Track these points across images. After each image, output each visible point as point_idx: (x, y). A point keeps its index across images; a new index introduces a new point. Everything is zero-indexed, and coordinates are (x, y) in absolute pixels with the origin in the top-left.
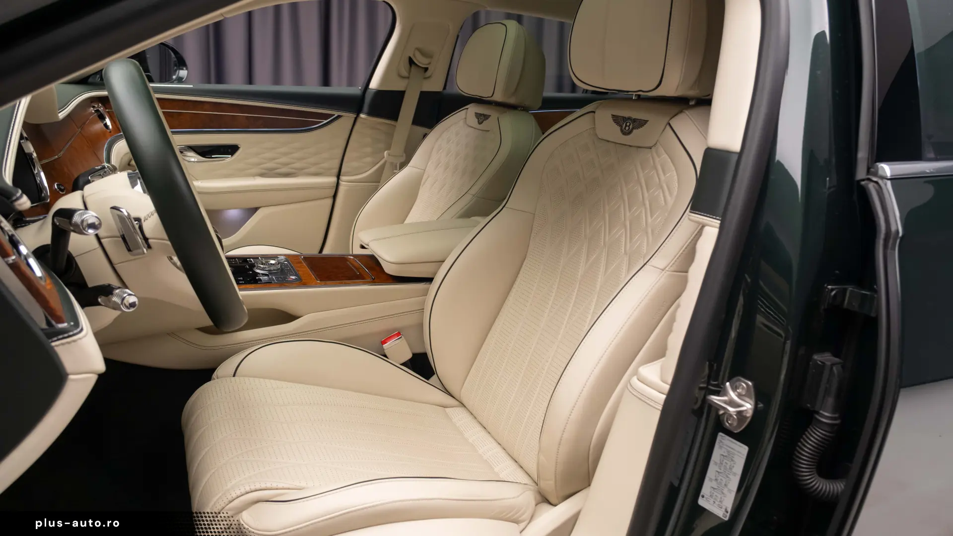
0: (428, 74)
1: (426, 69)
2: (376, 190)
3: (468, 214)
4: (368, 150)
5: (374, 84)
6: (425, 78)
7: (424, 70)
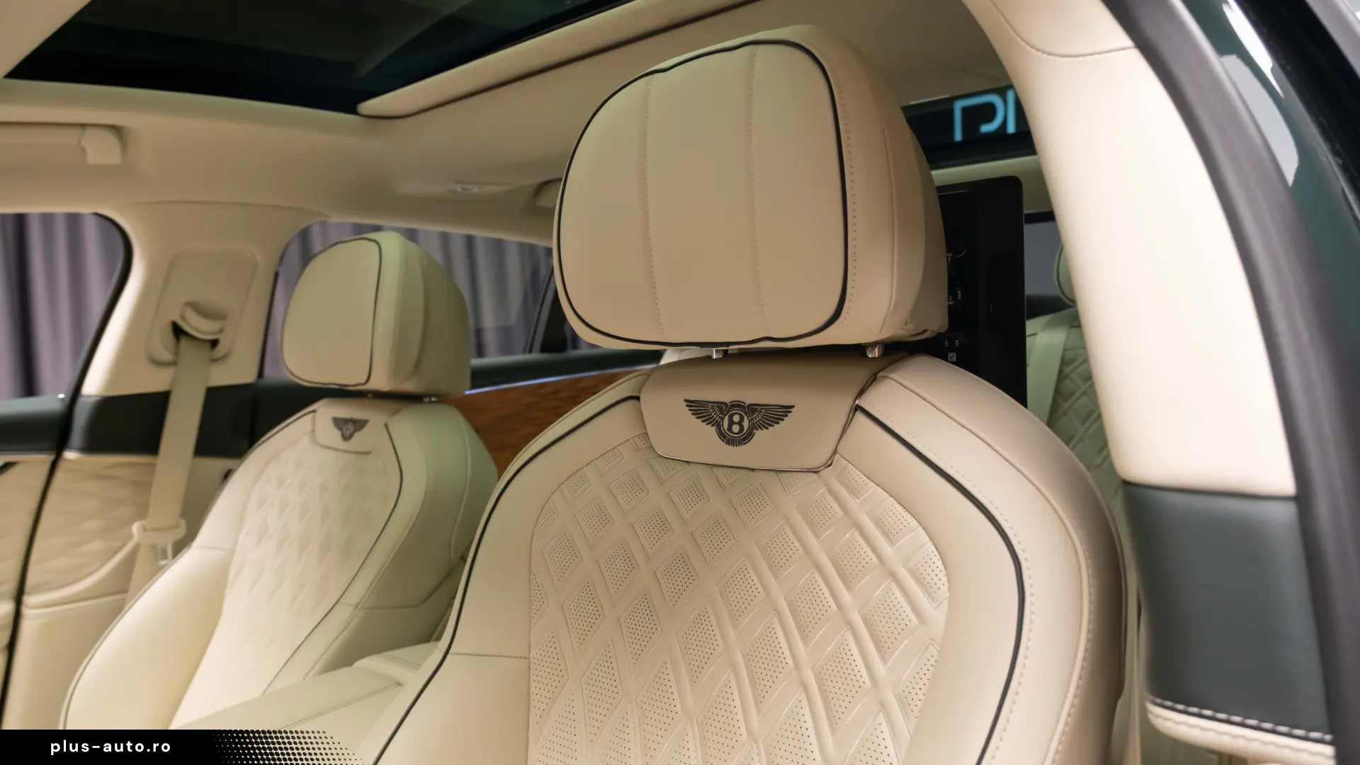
0: (221, 350)
1: (214, 343)
2: (117, 611)
3: (345, 657)
4: (93, 525)
5: (94, 385)
6: (214, 360)
7: (208, 346)
